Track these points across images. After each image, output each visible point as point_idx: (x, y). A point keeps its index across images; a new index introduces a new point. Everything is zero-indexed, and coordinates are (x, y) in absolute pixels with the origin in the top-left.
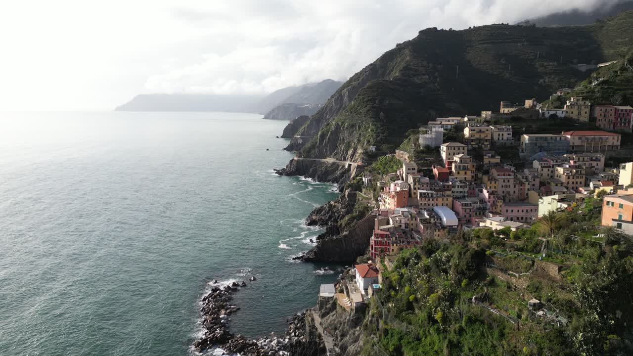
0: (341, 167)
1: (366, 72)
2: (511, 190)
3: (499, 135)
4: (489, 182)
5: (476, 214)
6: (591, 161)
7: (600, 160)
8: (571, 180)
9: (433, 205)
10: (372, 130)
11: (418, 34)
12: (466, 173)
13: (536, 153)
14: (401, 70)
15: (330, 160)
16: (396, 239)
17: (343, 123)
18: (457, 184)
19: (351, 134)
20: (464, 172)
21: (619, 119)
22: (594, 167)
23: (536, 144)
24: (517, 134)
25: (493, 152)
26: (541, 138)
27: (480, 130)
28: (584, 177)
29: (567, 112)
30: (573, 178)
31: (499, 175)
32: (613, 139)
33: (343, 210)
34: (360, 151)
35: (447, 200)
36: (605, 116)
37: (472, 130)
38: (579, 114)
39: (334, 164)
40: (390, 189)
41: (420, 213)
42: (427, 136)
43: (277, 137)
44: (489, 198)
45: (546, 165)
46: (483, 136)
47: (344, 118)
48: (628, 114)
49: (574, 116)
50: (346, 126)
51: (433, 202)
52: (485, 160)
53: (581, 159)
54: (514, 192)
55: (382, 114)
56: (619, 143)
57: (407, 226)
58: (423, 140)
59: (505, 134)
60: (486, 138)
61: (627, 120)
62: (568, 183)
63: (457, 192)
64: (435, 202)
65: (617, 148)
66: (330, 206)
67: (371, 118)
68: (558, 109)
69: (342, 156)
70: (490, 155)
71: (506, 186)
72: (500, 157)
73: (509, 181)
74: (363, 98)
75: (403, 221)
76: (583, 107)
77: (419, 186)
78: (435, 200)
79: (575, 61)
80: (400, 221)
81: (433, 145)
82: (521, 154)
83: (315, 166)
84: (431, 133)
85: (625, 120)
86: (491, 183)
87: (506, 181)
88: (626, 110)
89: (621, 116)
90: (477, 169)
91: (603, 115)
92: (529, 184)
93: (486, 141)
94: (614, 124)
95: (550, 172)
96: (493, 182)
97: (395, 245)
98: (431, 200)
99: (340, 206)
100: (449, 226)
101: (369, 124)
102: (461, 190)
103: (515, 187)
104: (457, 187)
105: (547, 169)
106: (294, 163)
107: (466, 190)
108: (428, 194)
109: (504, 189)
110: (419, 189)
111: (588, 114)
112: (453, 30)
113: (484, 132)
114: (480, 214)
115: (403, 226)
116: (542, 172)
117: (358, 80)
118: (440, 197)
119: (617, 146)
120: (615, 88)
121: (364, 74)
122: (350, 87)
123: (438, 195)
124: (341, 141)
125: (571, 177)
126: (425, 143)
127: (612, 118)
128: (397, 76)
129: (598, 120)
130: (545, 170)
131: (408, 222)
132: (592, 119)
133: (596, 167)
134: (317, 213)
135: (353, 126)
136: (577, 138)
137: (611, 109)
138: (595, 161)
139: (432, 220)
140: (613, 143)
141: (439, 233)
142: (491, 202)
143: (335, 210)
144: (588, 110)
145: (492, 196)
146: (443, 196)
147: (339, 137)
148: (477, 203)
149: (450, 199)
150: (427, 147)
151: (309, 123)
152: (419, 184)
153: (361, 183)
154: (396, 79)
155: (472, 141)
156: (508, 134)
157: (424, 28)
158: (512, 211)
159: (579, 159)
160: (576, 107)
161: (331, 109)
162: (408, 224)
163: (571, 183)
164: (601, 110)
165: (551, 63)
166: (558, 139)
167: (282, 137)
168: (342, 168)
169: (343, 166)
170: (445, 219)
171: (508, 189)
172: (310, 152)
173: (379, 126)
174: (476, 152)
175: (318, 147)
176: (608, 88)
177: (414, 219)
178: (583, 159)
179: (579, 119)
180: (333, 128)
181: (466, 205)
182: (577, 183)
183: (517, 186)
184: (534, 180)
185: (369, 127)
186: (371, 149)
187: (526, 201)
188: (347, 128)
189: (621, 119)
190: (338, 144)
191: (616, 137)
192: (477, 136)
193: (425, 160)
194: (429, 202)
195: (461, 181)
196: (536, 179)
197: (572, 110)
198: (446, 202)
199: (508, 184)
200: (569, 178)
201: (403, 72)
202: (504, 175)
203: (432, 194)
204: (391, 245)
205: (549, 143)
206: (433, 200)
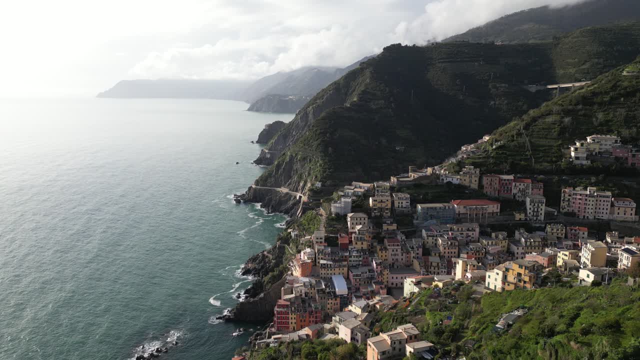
0: (293, 197)
1: (330, 91)
2: (400, 257)
3: (399, 203)
4: (381, 252)
5: (365, 283)
6: (468, 231)
7: (475, 231)
8: (447, 251)
9: (331, 274)
10: (320, 165)
11: (383, 51)
12: (362, 244)
13: (428, 220)
14: (359, 94)
15: (284, 190)
16: (295, 309)
17: (296, 155)
18: (354, 254)
19: (302, 166)
20: (361, 242)
21: (503, 188)
22: (470, 236)
23: (427, 214)
24: (414, 202)
25: (392, 220)
26: (432, 208)
27: (382, 200)
28: (457, 248)
29: (461, 179)
30: (449, 249)
31: (389, 245)
32: (493, 207)
33: (273, 261)
34: (309, 185)
35: (343, 269)
36: (491, 184)
37: (374, 201)
38: (471, 182)
39: (287, 194)
40: (300, 256)
41: (318, 283)
42: (337, 205)
43: (252, 142)
44: (377, 268)
45: (431, 235)
46: (384, 205)
47: (298, 149)
48: (510, 183)
49: (467, 183)
50: (298, 159)
51: (331, 272)
52: (384, 227)
53: (460, 229)
54: (402, 259)
55: (330, 149)
56: (499, 210)
57: (306, 294)
58: (335, 208)
59: (404, 202)
60: (386, 207)
61: (509, 188)
62: (445, 252)
63: (353, 261)
64: (333, 272)
65: (497, 215)
66: (264, 255)
67: (320, 152)
68: (455, 177)
69: (294, 186)
70: (389, 222)
71: (395, 255)
72: (396, 225)
73: (397, 251)
74: (316, 130)
75: (303, 292)
76: (473, 176)
77: (322, 256)
78: (333, 270)
79: (526, 82)
80: (301, 291)
81: (342, 212)
82: (415, 222)
83: (270, 195)
84: (340, 203)
85: (508, 188)
86: (382, 252)
87: (395, 250)
88: (508, 180)
89: (504, 184)
90: (374, 238)
91: (489, 183)
92: (414, 253)
93: (387, 209)
94: (499, 191)
95: (434, 241)
96: (384, 252)
97: (293, 314)
98: (329, 270)
99: (271, 257)
100: (341, 295)
101: (318, 158)
102: (357, 259)
103: (402, 255)
104: (353, 257)
105: (431, 238)
106: (252, 191)
107: (360, 259)
108: (328, 265)
109: (393, 257)
110: (322, 259)
111: (477, 182)
112: (417, 46)
113: (384, 202)
114: (368, 282)
115: (304, 295)
116: (427, 240)
117: (322, 99)
118: (337, 267)
119: (497, 213)
120: (508, 153)
121: (328, 93)
122: (315, 105)
123: (336, 266)
124: (295, 172)
125: (447, 248)
126: (335, 211)
127: (497, 186)
128: (355, 101)
129: (485, 187)
130: (430, 238)
131: (308, 291)
132: (481, 186)
133: (472, 236)
134: (253, 261)
135: (304, 159)
136: (462, 207)
137: (496, 179)
138: (471, 231)
139: (328, 289)
140: (493, 211)
141: (331, 301)
142: (379, 272)
143: (267, 260)
144: (477, 179)
145: (379, 267)
146: (340, 266)
147: (293, 167)
148: (366, 273)
149: (346, 269)
150: (337, 214)
151: (276, 138)
152: (322, 255)
153: (289, 236)
154: (353, 104)
155: (375, 209)
156: (407, 202)
157: (389, 45)
158: (397, 278)
159: (458, 229)
160: (468, 176)
161: (297, 126)
162: (308, 293)
163: (447, 253)
164: (487, 179)
165: (503, 85)
166: (447, 208)
167: (257, 142)
168: (294, 199)
169: (295, 197)
170: (337, 290)
171: (397, 257)
172: (266, 181)
173: (327, 161)
174: (376, 221)
175: (274, 176)
176: (502, 153)
177: (313, 289)
178: (462, 229)
179: (470, 186)
180: (288, 159)
181: (357, 275)
182: (452, 253)
183: (404, 254)
184: (418, 250)
185: (318, 161)
186: (317, 185)
187: (411, 267)
188: (299, 160)
189: (504, 188)
190: (292, 174)
191: (496, 206)
192: (379, 205)
193: (334, 227)
194: (328, 272)
195: (357, 251)
196: (419, 249)
197: (465, 178)
198: (343, 271)
199: (397, 253)
200: (445, 249)
201: (361, 96)
202: (394, 245)
203: (331, 264)
204: (290, 314)
205: (438, 212)
206: (331, 270)
